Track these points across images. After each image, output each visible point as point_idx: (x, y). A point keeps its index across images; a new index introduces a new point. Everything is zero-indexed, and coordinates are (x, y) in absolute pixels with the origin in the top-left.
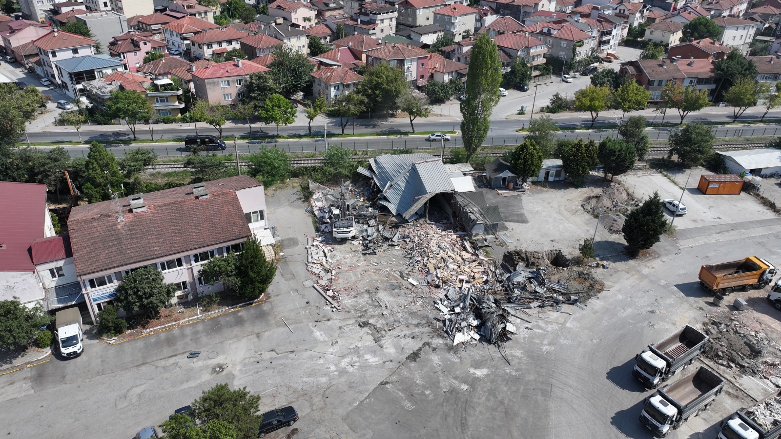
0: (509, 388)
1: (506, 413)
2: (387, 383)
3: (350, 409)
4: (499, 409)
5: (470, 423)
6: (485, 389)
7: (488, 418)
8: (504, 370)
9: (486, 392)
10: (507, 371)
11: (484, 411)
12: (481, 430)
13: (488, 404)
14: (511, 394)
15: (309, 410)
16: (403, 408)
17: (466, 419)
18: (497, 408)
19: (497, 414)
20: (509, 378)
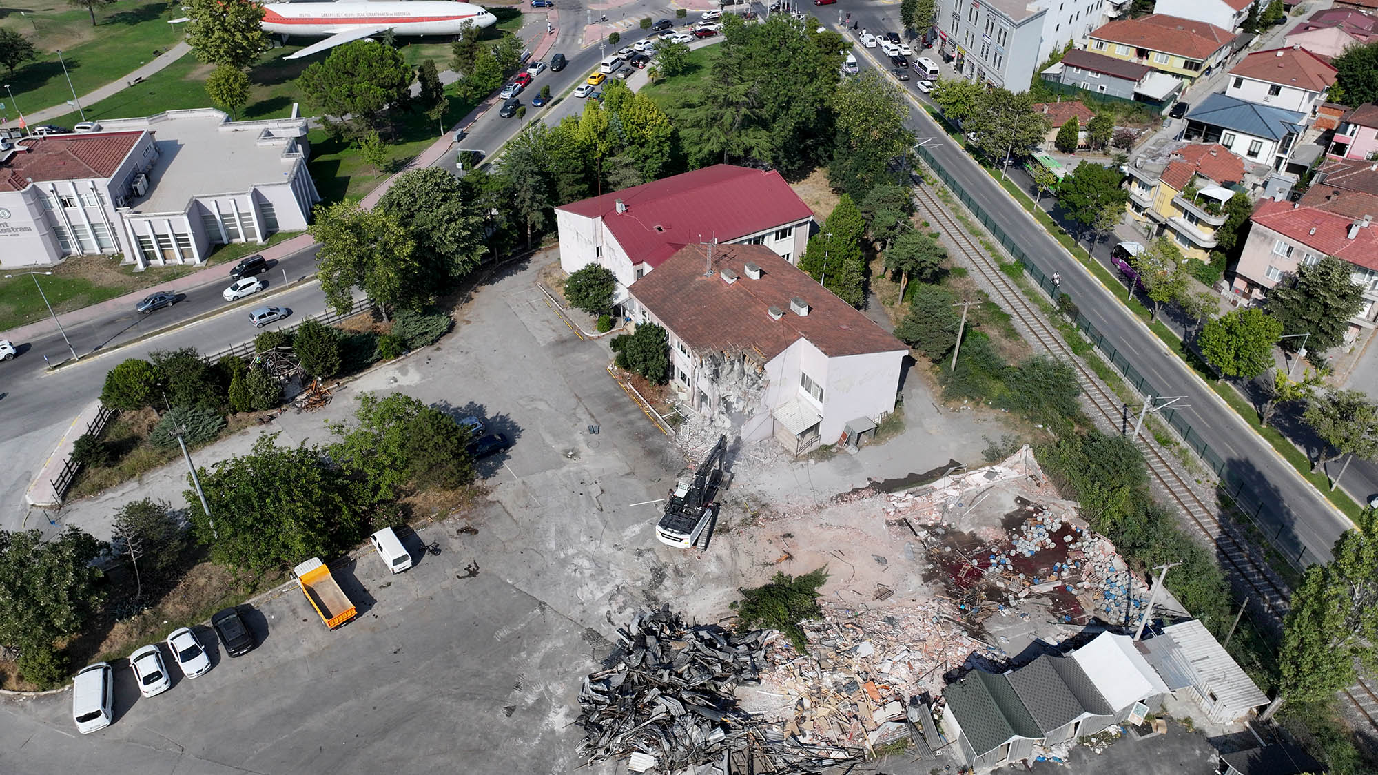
0: (525, 760)
1: (478, 751)
2: (543, 609)
3: (502, 576)
4: (484, 742)
5: (464, 704)
6: (524, 726)
7: (470, 727)
8: (561, 756)
9: (518, 727)
10: (561, 760)
11: (483, 722)
12: (452, 717)
13: (496, 728)
14: (513, 761)
15: (503, 539)
16: (499, 628)
17: (471, 699)
18: (486, 739)
19: (477, 738)
20: (546, 762)
